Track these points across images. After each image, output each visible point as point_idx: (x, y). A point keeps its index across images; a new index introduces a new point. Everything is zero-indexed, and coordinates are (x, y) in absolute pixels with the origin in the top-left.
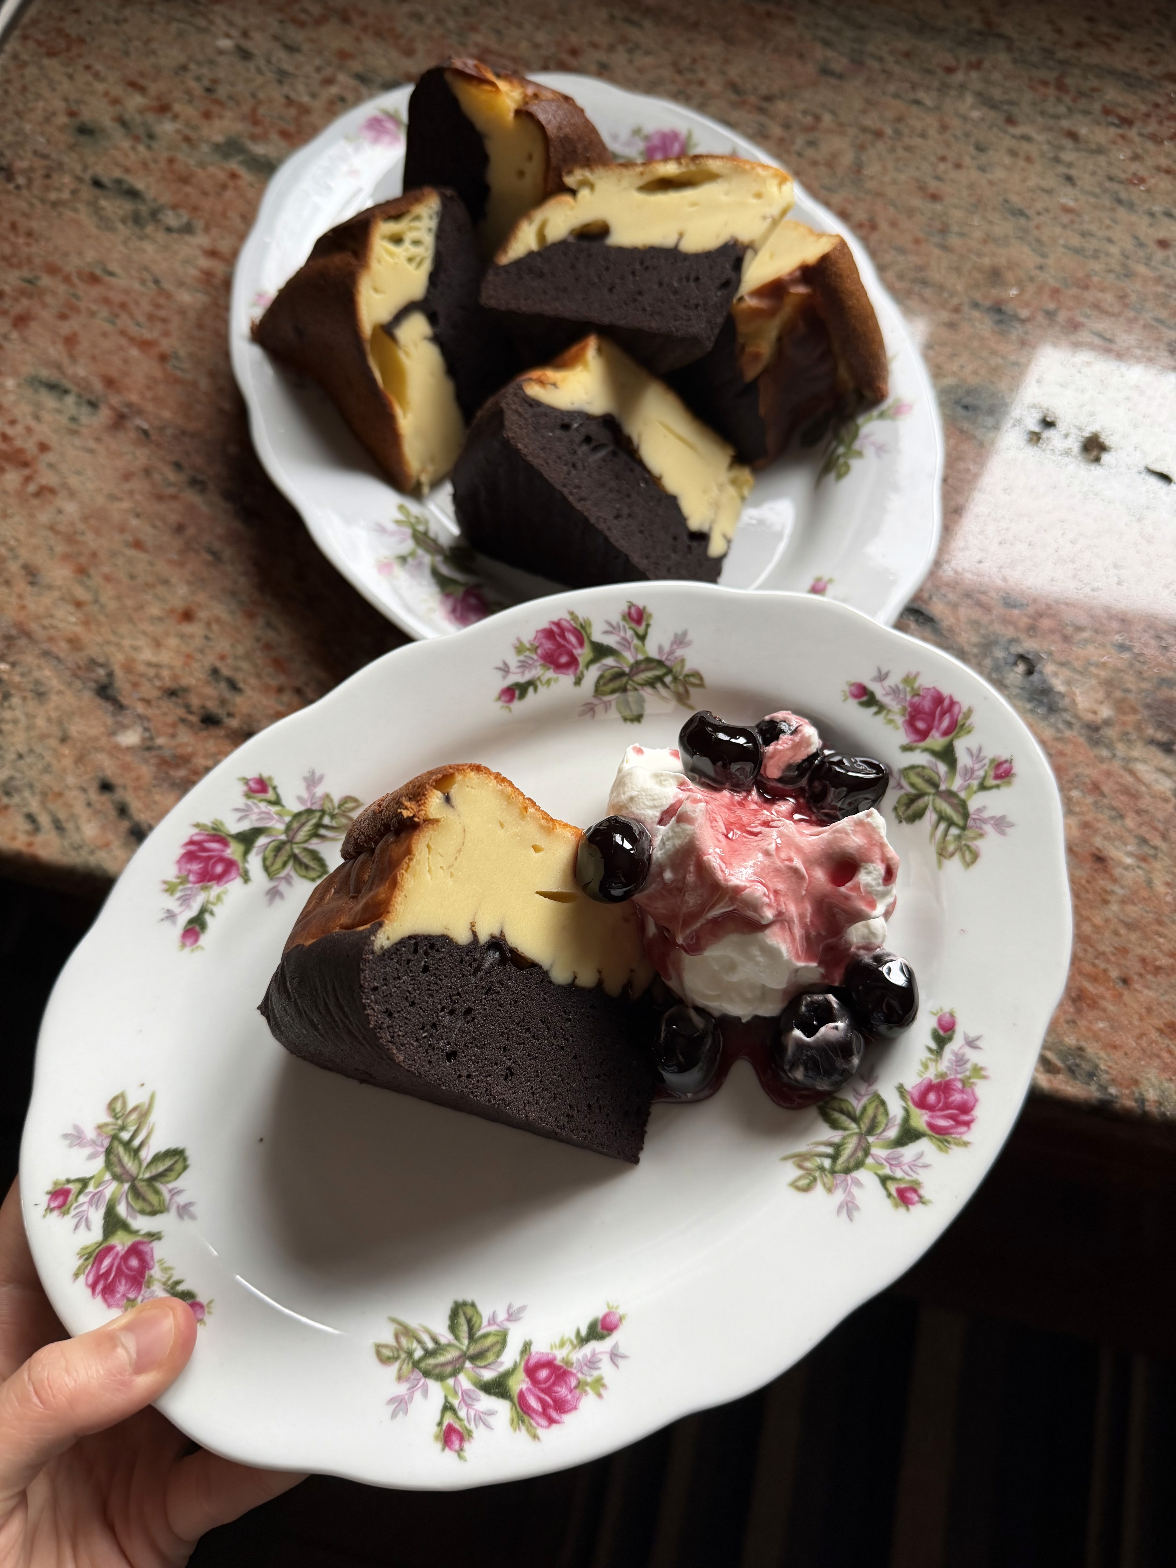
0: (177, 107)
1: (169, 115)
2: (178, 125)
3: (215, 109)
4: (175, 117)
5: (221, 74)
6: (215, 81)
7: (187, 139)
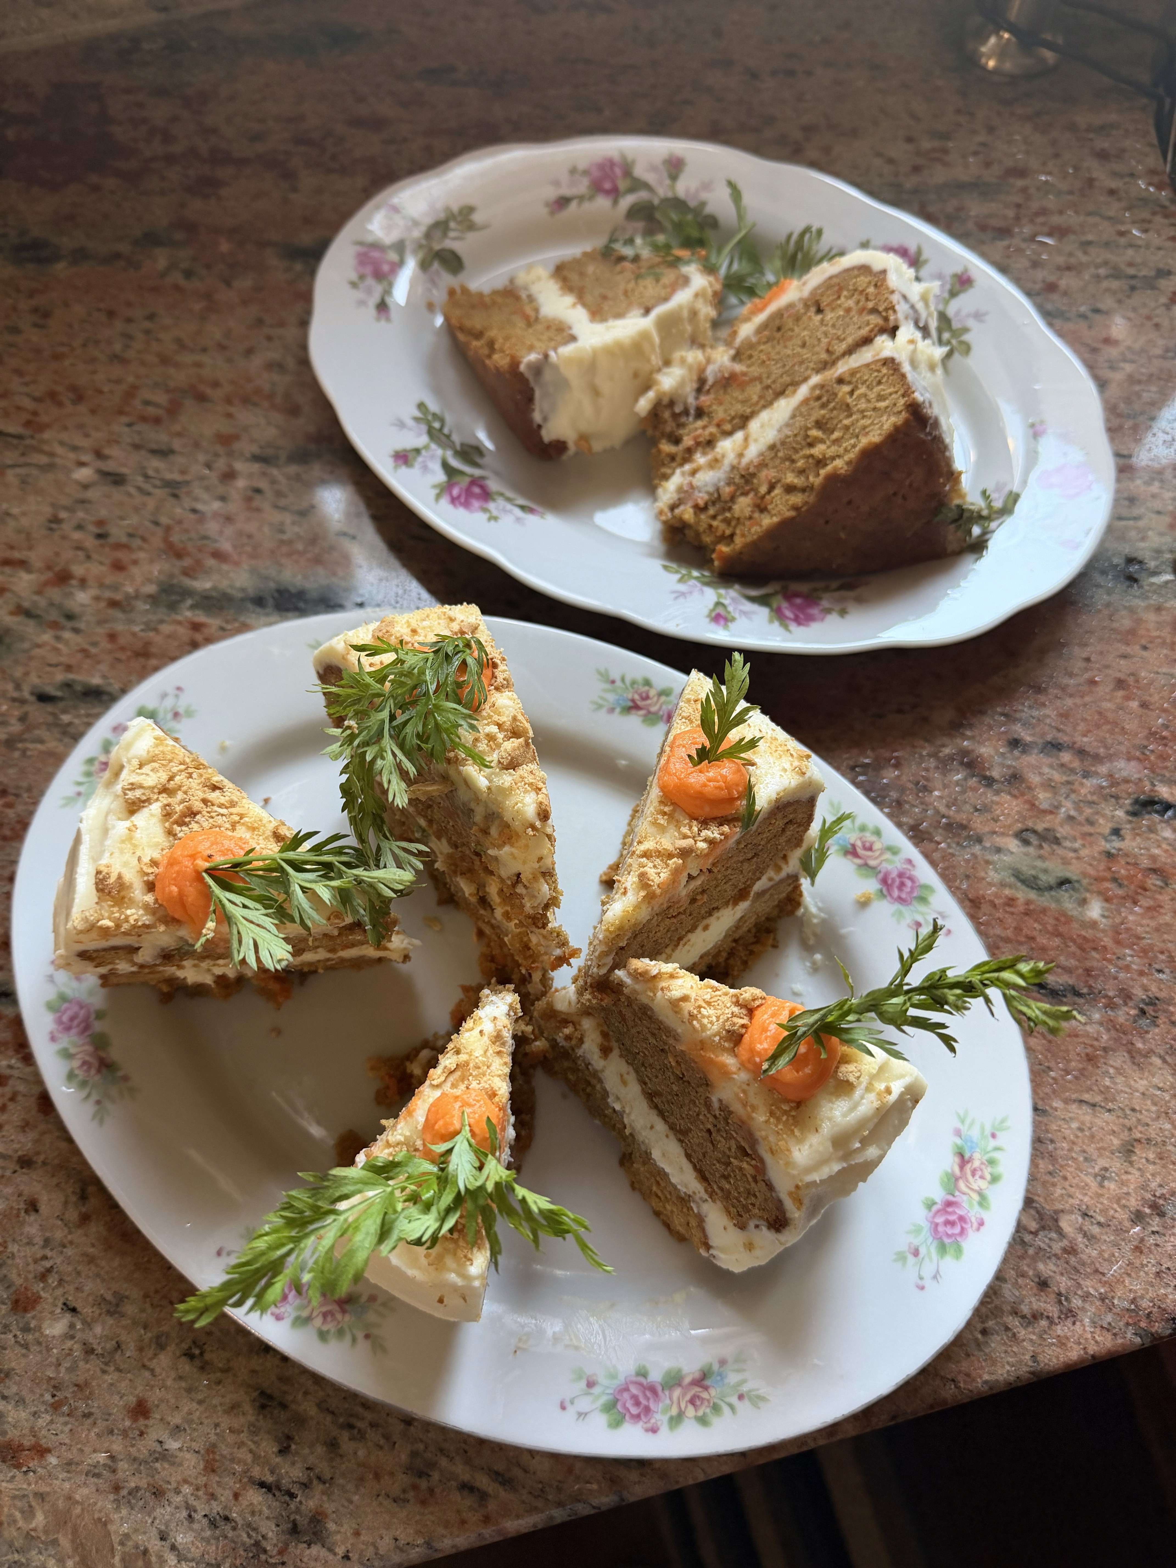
0: (78, 570)
1: (74, 582)
2: (93, 592)
3: (121, 555)
4: (83, 583)
5: (103, 513)
6: (100, 523)
7: (114, 604)
